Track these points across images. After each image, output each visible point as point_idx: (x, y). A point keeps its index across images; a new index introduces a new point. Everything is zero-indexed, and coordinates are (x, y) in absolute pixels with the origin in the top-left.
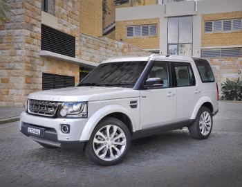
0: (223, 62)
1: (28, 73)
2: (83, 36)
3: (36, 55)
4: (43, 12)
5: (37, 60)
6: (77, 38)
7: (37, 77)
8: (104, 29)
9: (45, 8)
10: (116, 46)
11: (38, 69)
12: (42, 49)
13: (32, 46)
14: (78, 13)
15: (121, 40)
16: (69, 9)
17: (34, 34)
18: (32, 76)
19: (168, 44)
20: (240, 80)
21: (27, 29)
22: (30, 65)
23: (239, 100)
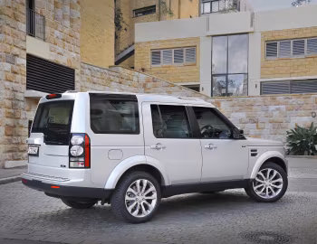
0: (290, 101)
1: (9, 121)
2: (86, 66)
3: (20, 96)
4: (28, 37)
5: (22, 103)
6: (77, 72)
7: (22, 127)
8: (117, 55)
9: (31, 32)
10: (135, 79)
11: (23, 116)
12: (27, 88)
13: (14, 84)
14: (78, 35)
15: (143, 70)
16: (66, 30)
17: (16, 68)
18: (15, 126)
19: (213, 76)
20: (315, 126)
21: (7, 62)
22: (12, 111)
23: (312, 154)
